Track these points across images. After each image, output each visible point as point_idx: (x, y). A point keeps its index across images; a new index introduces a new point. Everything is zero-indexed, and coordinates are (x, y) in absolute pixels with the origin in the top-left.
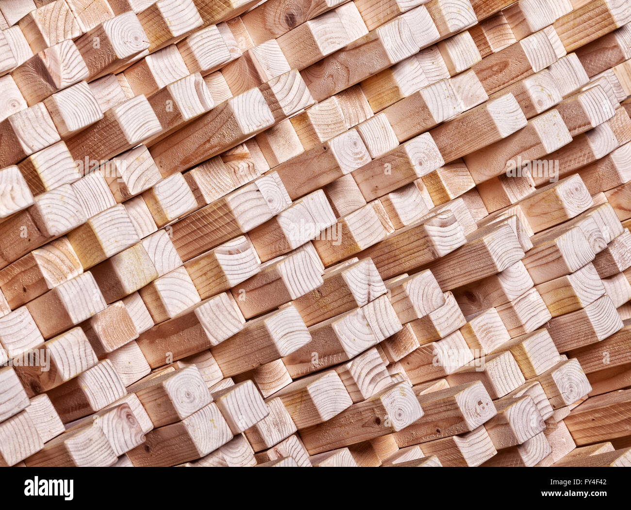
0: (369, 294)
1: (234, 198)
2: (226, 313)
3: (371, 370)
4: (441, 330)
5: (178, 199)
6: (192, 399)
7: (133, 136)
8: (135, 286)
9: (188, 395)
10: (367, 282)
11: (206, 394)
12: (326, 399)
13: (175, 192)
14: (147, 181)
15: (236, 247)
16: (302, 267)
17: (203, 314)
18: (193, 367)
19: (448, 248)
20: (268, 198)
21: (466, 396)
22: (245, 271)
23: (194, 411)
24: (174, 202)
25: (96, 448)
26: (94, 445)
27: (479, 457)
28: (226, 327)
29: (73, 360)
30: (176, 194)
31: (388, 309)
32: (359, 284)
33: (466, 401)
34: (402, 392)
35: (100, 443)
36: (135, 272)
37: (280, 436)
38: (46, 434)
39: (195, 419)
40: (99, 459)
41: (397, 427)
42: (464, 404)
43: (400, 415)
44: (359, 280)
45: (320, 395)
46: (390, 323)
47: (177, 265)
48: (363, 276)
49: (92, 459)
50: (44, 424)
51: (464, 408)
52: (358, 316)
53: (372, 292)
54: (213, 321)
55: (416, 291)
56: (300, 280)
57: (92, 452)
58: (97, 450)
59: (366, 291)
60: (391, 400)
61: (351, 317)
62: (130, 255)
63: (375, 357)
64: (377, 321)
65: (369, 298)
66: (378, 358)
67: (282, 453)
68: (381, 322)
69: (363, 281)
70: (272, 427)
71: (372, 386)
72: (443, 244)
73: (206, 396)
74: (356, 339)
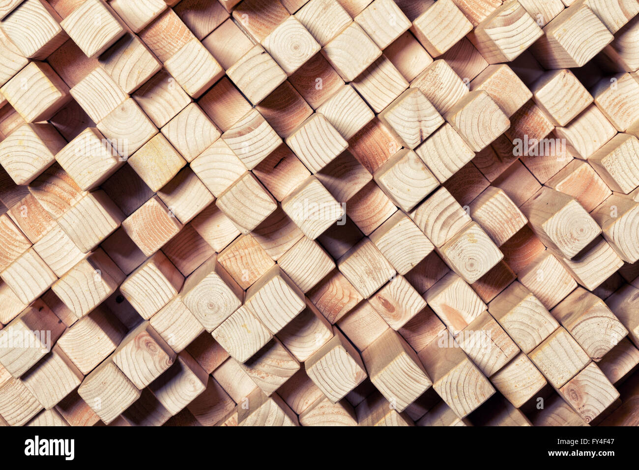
0: (421, 131)
1: (235, 70)
2: (253, 197)
3: (441, 214)
4: (560, 118)
5: (196, 70)
6: (217, 309)
7: (89, 48)
8: (160, 183)
9: (211, 305)
10: (417, 119)
11: (231, 299)
12: (400, 251)
13: (191, 63)
14: (140, 73)
15: (247, 126)
16: (317, 135)
17: (225, 205)
18: (212, 276)
19: (518, 48)
20: (293, 45)
21: (556, 222)
22: (261, 149)
23: (221, 321)
24: (192, 74)
25: (112, 390)
26: (109, 388)
27: (599, 274)
28: (255, 212)
29: (83, 296)
30: (193, 65)
31: (452, 140)
32: (407, 124)
33: (557, 228)
34: (471, 239)
35: (115, 385)
36: (157, 168)
37: (376, 284)
38: (96, 357)
39: (223, 329)
40: (118, 400)
41: (470, 280)
42: (554, 232)
43: (472, 265)
44: (406, 119)
45: (392, 249)
46: (457, 155)
47: (213, 139)
48: (411, 113)
49: (109, 403)
50: (92, 347)
51: (555, 236)
52: (410, 161)
53: (424, 129)
54: (239, 210)
55: (469, 123)
56: (318, 151)
57: (108, 395)
58: (114, 392)
59: (417, 130)
60: (459, 252)
61: (401, 166)
62: (148, 150)
63: (444, 197)
64: (440, 156)
65: (422, 136)
66: (447, 198)
67: (386, 298)
68: (445, 157)
69: (410, 119)
70: (365, 277)
71: (444, 232)
72: (511, 46)
73: (232, 302)
74: (411, 188)
